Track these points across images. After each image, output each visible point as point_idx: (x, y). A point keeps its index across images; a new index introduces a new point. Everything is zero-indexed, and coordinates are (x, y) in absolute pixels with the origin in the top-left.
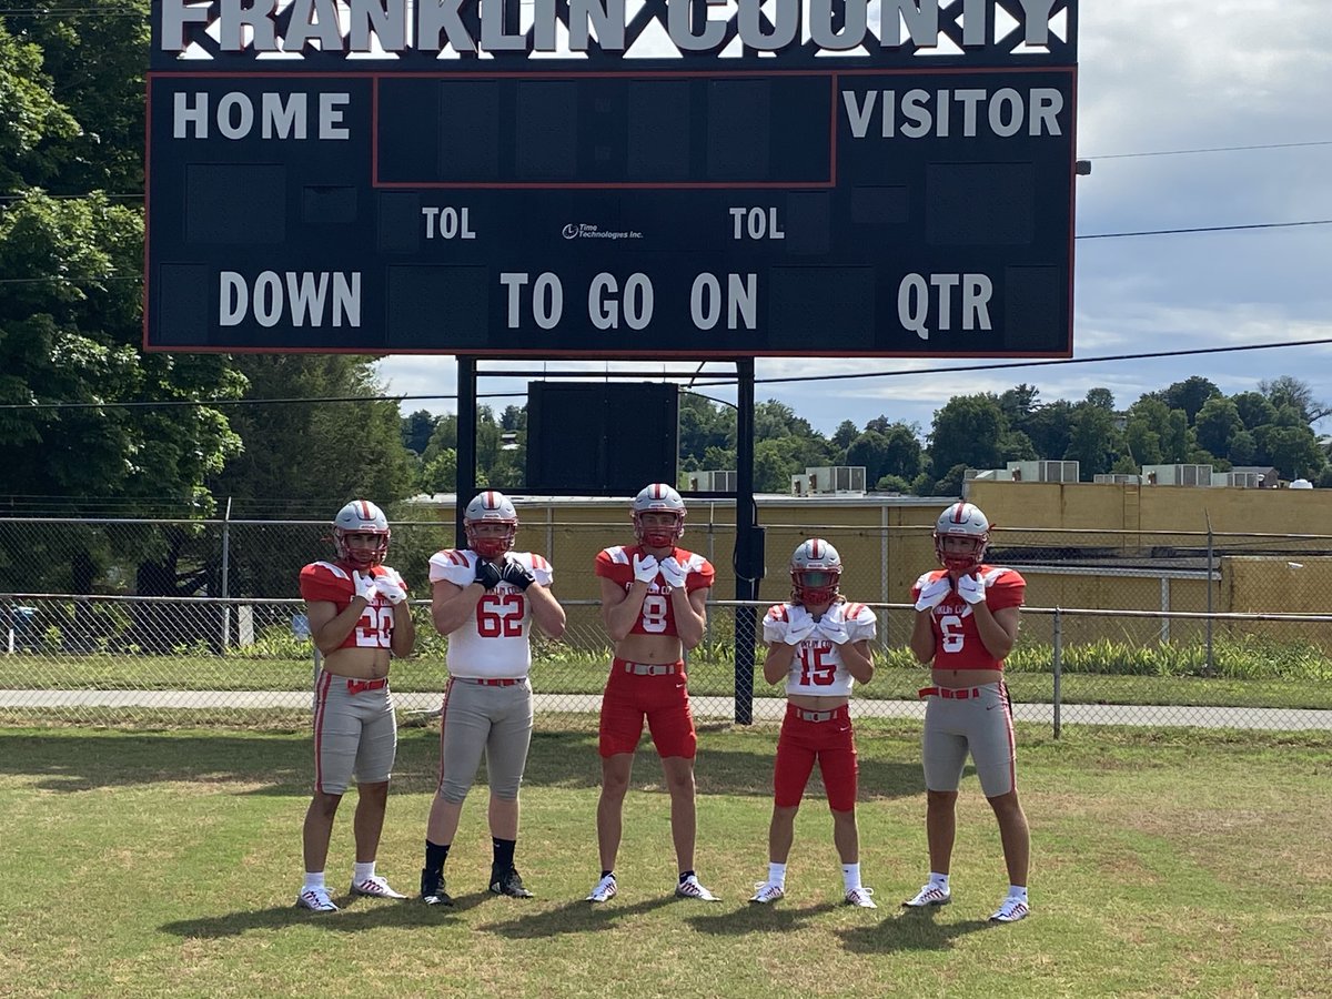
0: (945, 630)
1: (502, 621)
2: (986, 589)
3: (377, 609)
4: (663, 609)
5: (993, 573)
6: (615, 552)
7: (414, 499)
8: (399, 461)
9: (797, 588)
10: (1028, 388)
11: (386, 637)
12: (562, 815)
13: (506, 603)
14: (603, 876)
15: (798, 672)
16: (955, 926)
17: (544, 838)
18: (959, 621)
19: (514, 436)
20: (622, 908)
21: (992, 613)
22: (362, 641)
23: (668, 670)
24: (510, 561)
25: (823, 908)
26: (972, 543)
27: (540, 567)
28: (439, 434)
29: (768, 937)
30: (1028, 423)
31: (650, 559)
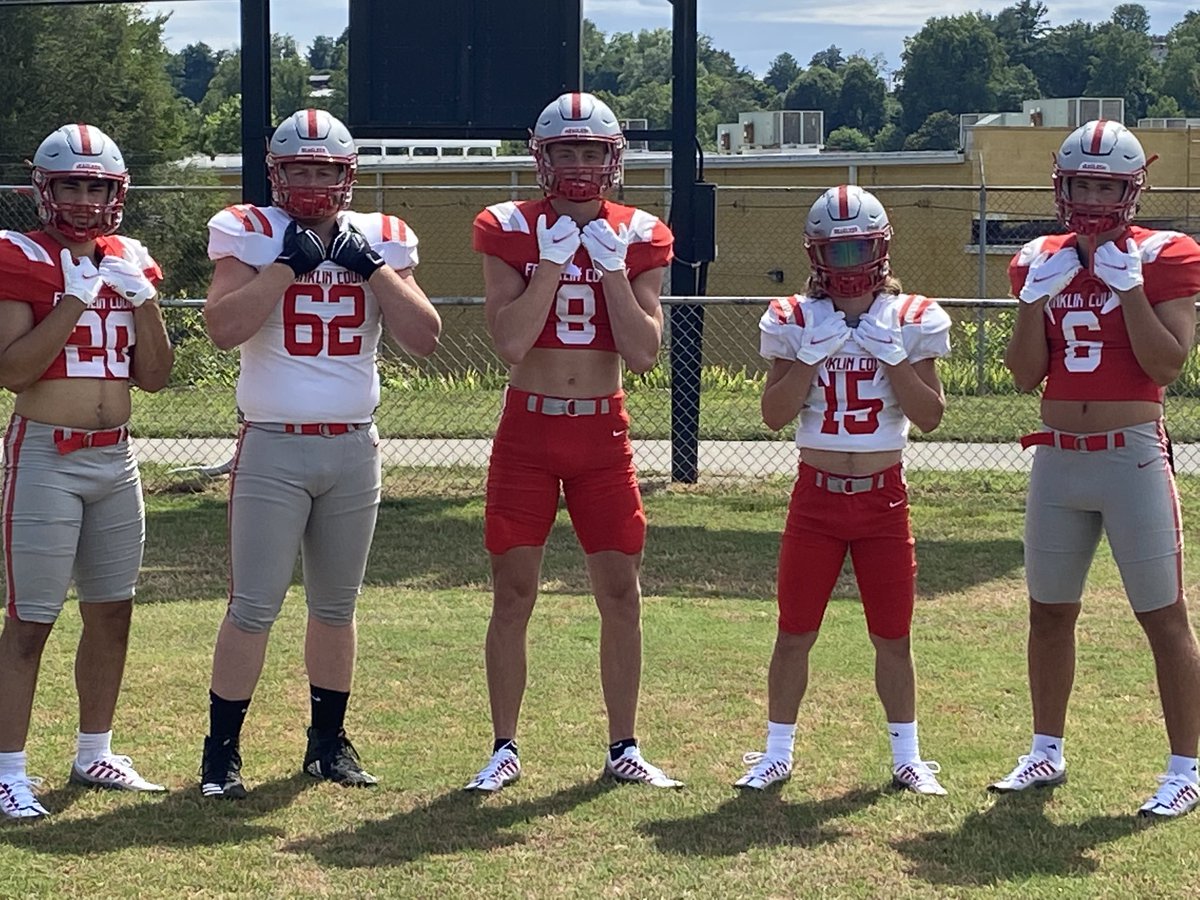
0: (1069, 335)
1: (326, 330)
2: (1144, 266)
3: (103, 314)
4: (590, 306)
5: (1157, 240)
6: (505, 213)
7: (188, 160)
8: (164, 106)
9: (819, 272)
10: (1033, 5)
11: (120, 359)
12: (418, 635)
13: (334, 298)
14: (497, 749)
15: (820, 409)
16: (1085, 827)
17: (391, 674)
18: (1096, 320)
19: (326, 78)
20: (526, 805)
21: (1153, 305)
22: (75, 367)
23: (599, 407)
24: (344, 228)
25: (861, 798)
26: (1117, 188)
27: (395, 237)
28: (223, 75)
29: (775, 855)
30: (1032, 53)
31: (565, 223)
